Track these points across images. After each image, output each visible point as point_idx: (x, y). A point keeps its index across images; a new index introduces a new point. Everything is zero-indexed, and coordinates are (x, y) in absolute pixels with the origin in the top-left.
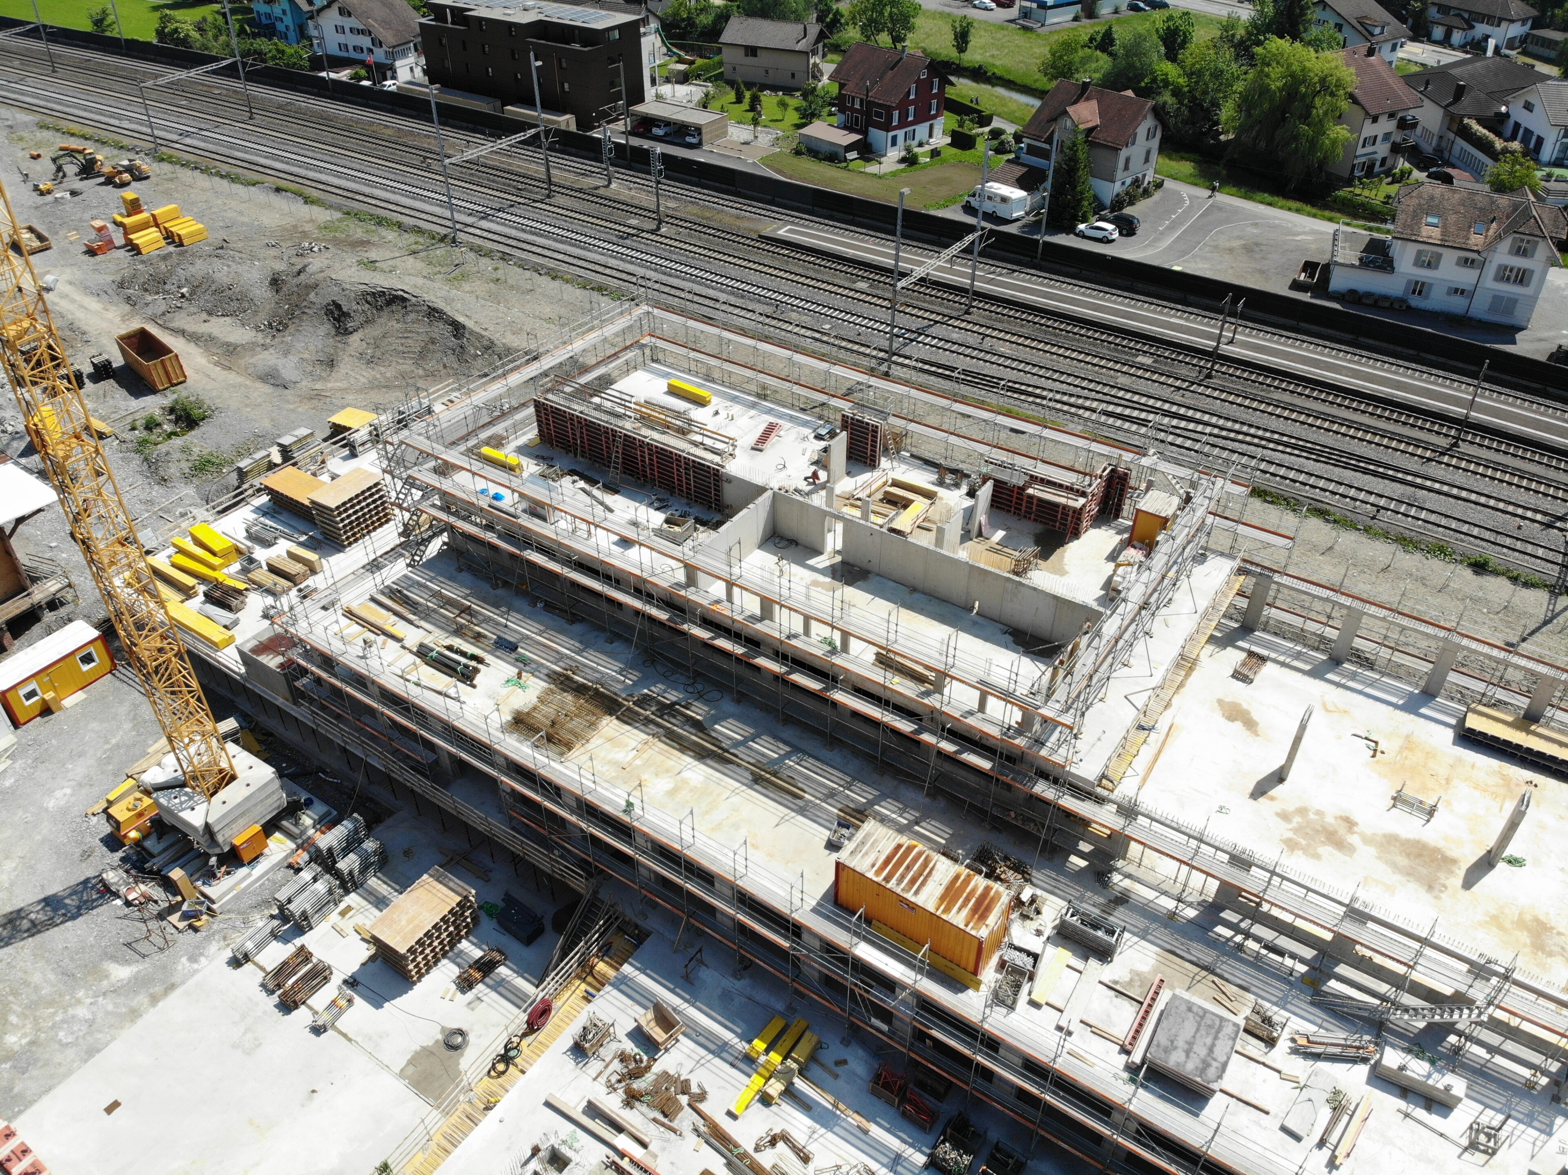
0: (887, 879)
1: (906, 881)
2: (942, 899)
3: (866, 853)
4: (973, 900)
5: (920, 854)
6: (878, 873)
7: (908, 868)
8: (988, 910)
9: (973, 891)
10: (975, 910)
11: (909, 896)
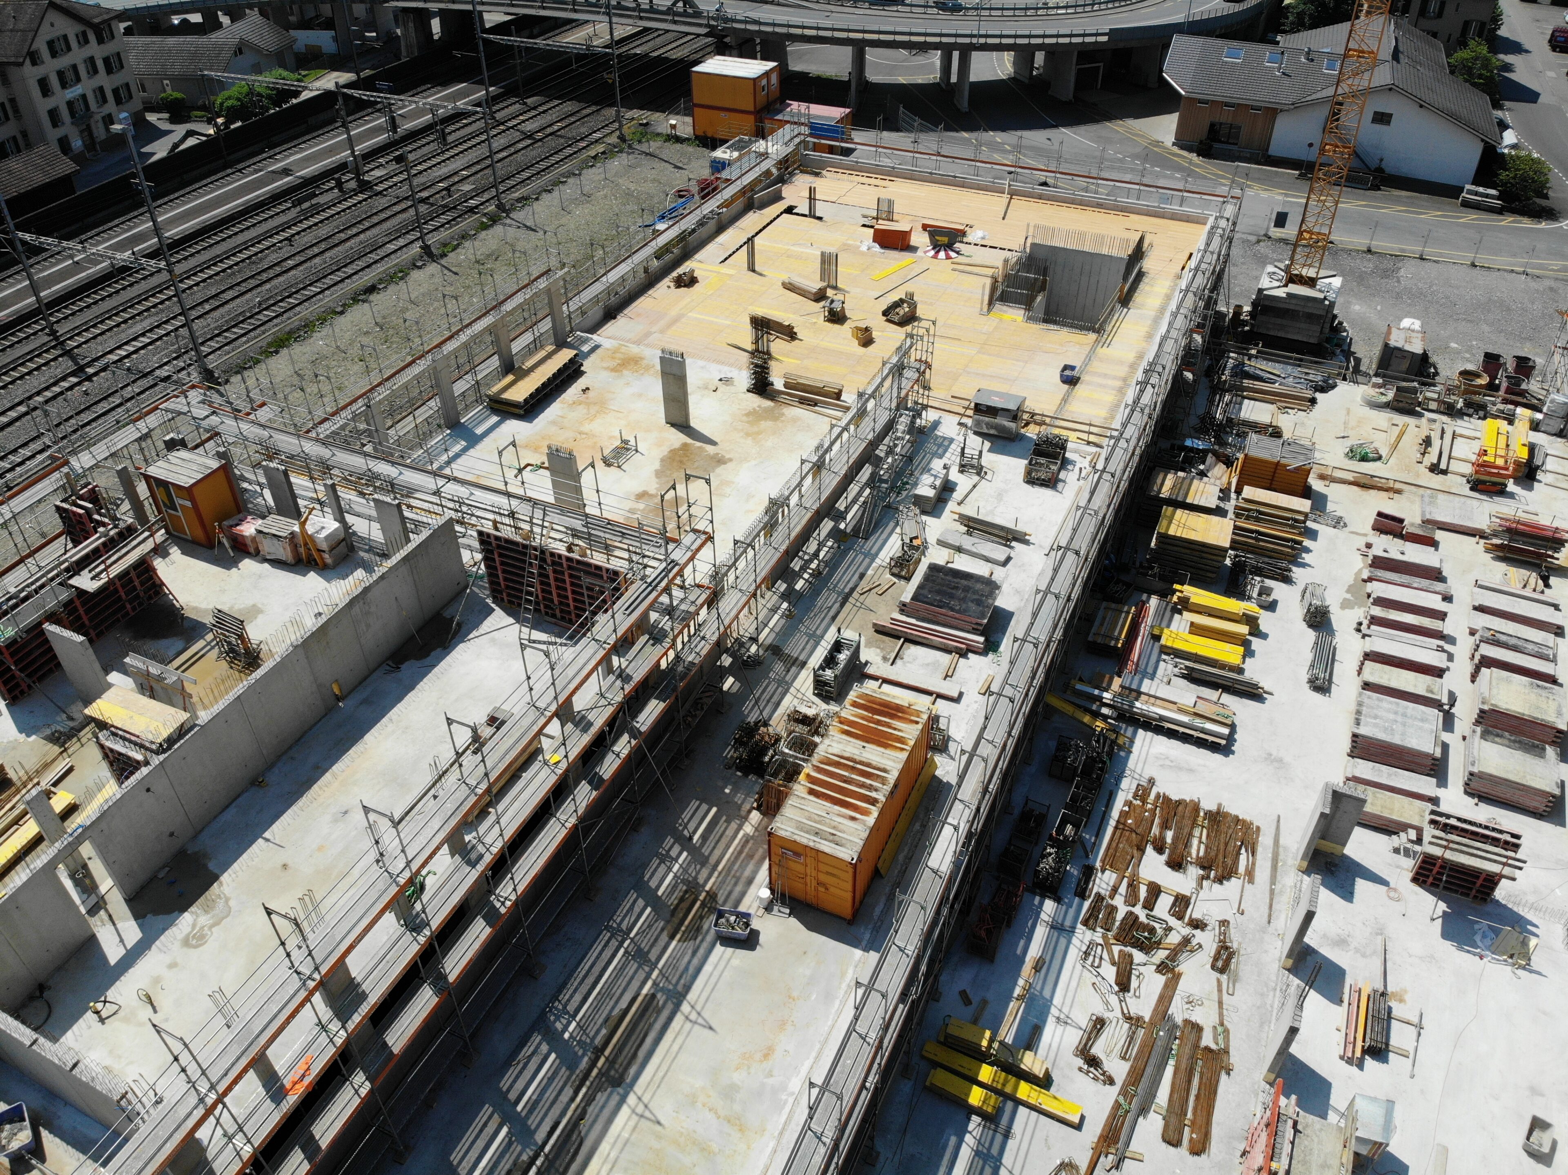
0: (873, 802)
1: (868, 782)
2: (884, 745)
4: (880, 717)
5: (822, 770)
7: (849, 780)
9: (864, 718)
11: (892, 776)
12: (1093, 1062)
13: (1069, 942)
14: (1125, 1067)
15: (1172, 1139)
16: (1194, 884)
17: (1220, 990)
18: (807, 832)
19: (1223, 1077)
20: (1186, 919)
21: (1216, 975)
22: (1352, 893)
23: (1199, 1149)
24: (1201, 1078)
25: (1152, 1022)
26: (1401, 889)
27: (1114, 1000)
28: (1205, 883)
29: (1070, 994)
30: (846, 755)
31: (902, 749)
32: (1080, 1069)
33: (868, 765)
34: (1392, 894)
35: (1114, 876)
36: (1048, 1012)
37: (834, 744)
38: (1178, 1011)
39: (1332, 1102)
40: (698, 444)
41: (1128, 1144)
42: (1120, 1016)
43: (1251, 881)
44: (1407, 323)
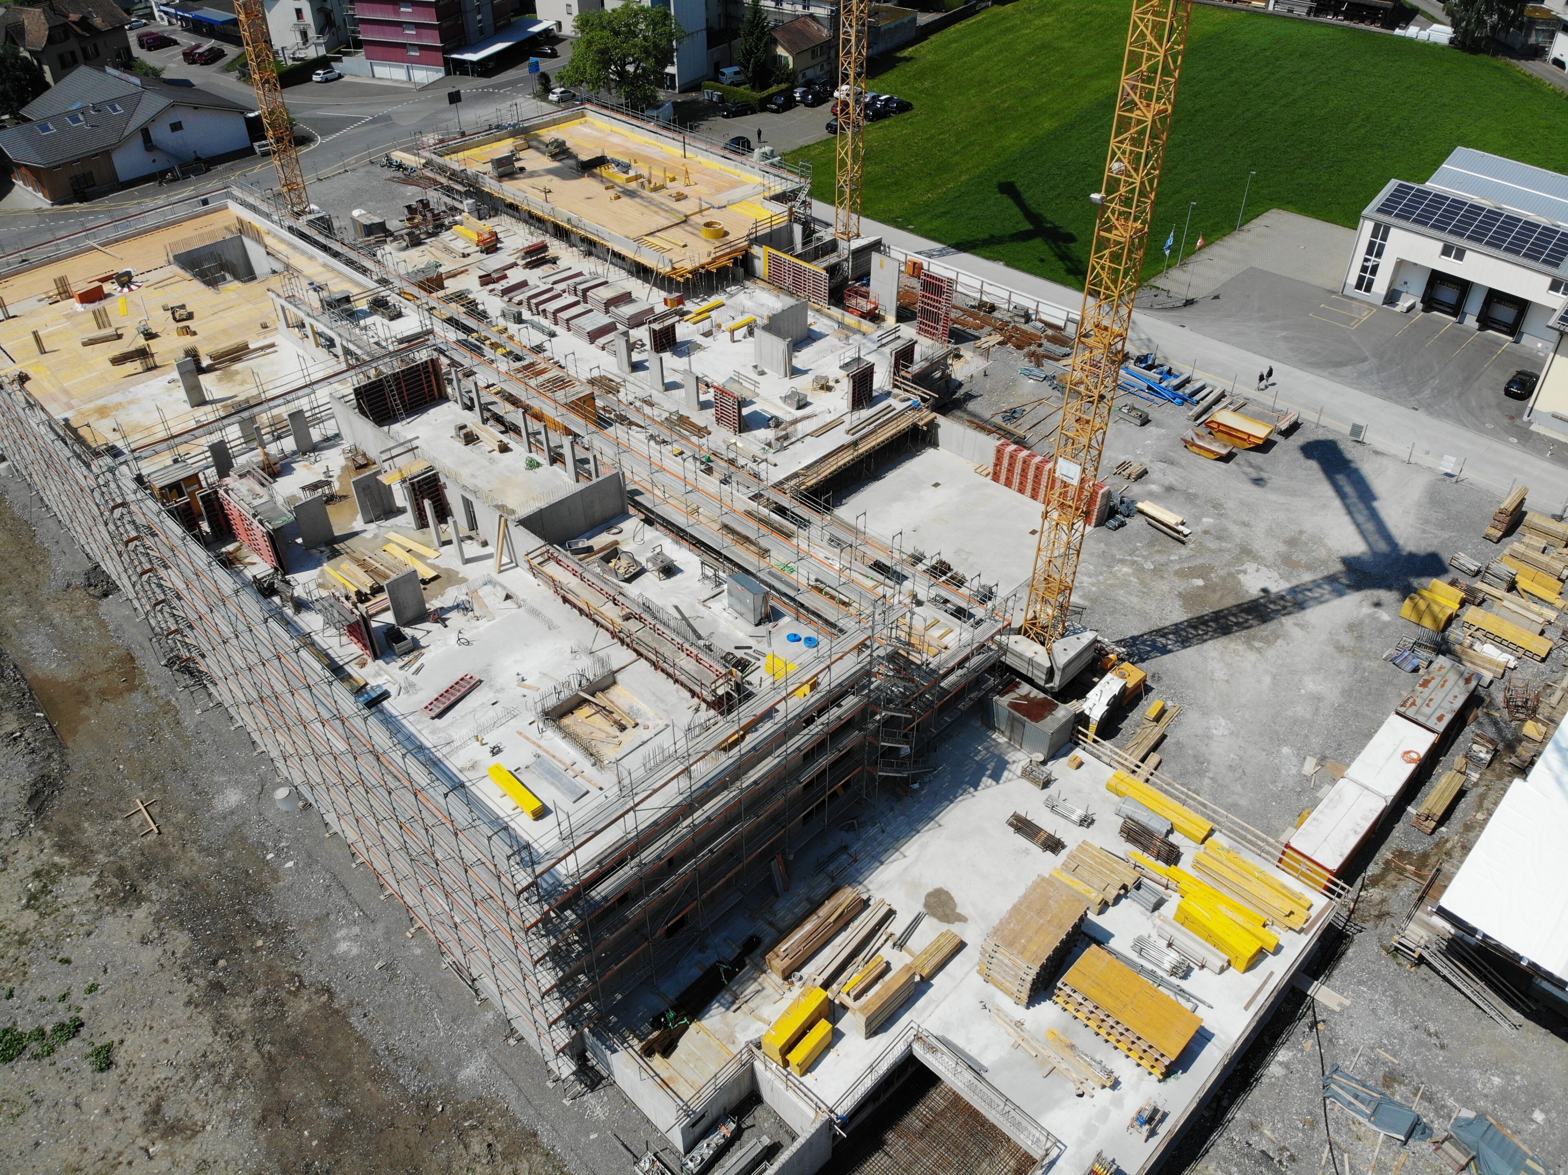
44: (356, 213)
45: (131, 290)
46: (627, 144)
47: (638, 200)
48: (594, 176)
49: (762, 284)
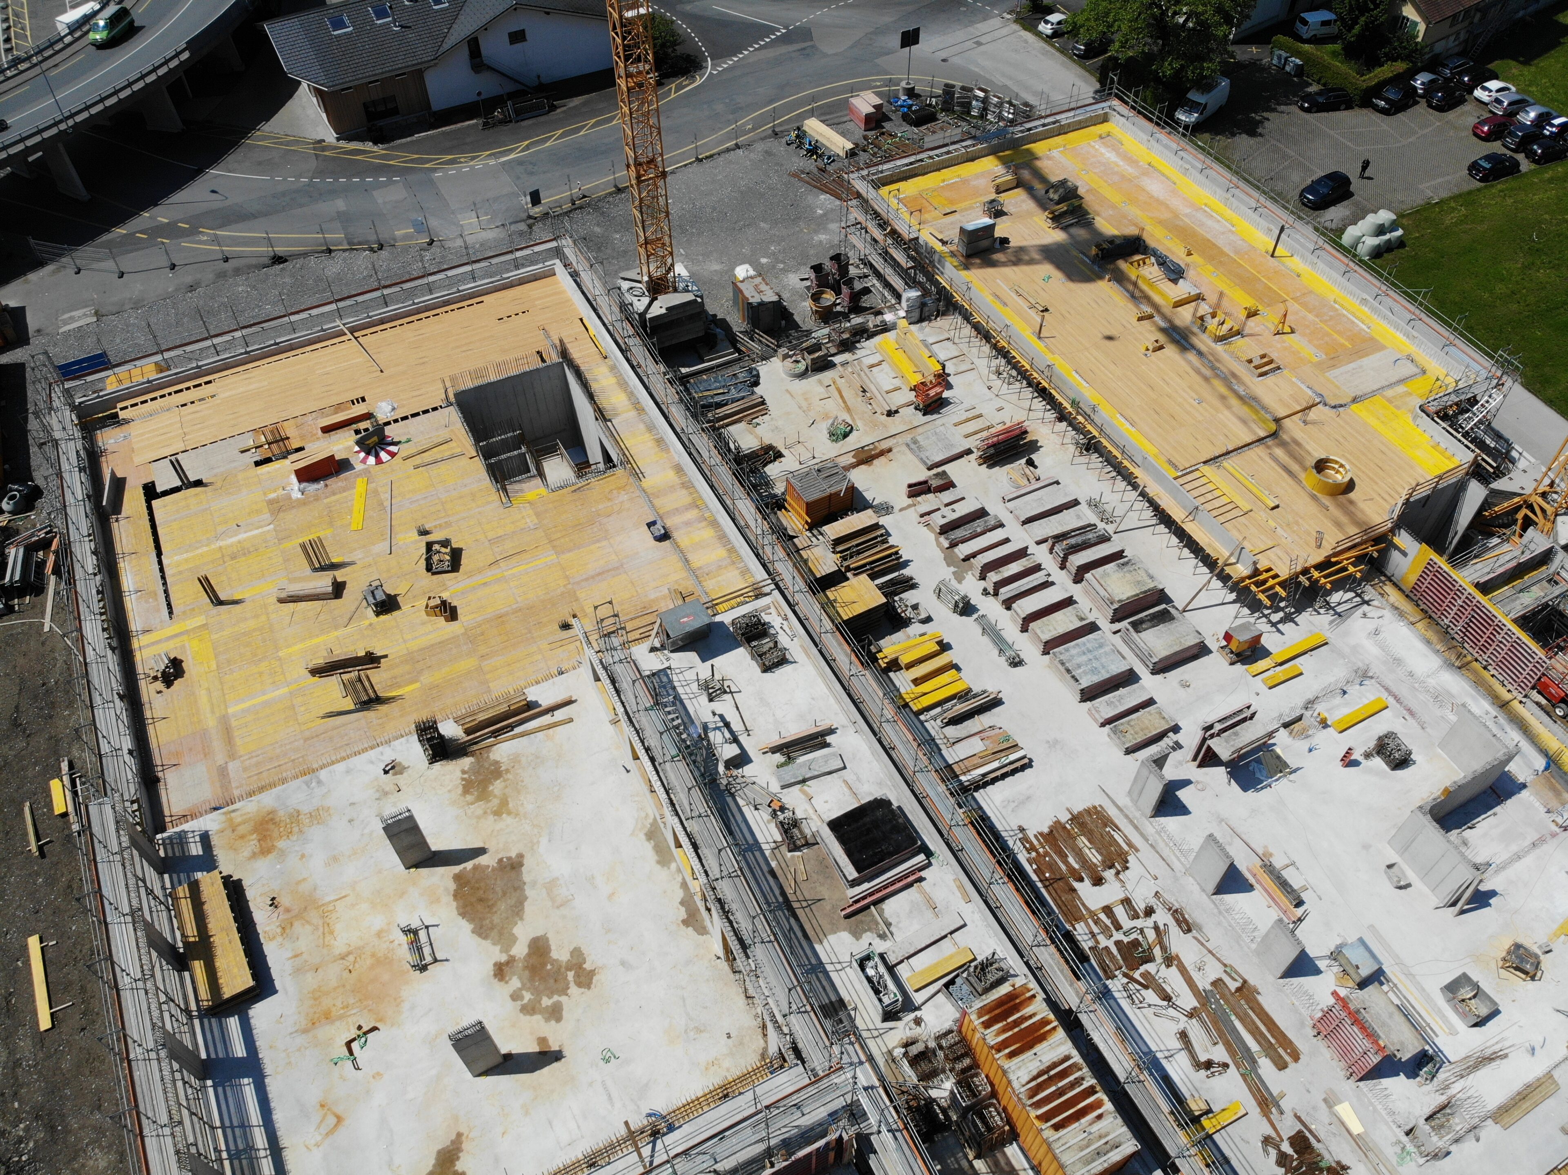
0: (1091, 1091)
1: (1072, 1078)
2: (1042, 1038)
3: (1100, 1137)
4: (1010, 1020)
5: (1037, 1105)
6: (1099, 1104)
7: (1060, 1093)
8: (1001, 1002)
9: (1004, 1030)
10: (1016, 1008)
11: (1077, 1058)
12: (1208, 1065)
13: (1115, 999)
14: (1221, 1047)
15: (1282, 1066)
16: (1118, 884)
17: (1202, 944)
18: (1093, 1160)
19: (1259, 997)
20: (1141, 915)
21: (1189, 935)
22: (1184, 807)
23: (1296, 1057)
24: (1254, 1011)
25: (1203, 1005)
26: (1200, 779)
27: (1171, 1012)
28: (1121, 876)
29: (1153, 1034)
30: (1035, 1073)
31: (1054, 1028)
32: (1208, 1077)
33: (1054, 1065)
34: (1199, 787)
35: (1082, 924)
36: (1157, 1059)
37: (1020, 1073)
38: (1203, 983)
39: (1311, 956)
40: (469, 865)
41: (1271, 1094)
42: (1186, 1019)
43: (1137, 850)
44: (742, 271)
45: (379, 461)
46: (1176, 203)
47: (1192, 356)
48: (1120, 278)
49: (1394, 595)
